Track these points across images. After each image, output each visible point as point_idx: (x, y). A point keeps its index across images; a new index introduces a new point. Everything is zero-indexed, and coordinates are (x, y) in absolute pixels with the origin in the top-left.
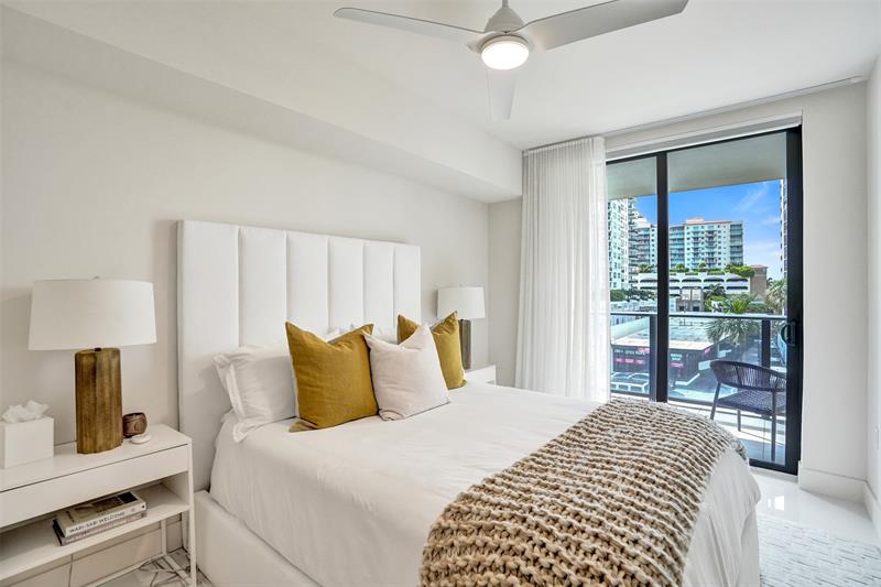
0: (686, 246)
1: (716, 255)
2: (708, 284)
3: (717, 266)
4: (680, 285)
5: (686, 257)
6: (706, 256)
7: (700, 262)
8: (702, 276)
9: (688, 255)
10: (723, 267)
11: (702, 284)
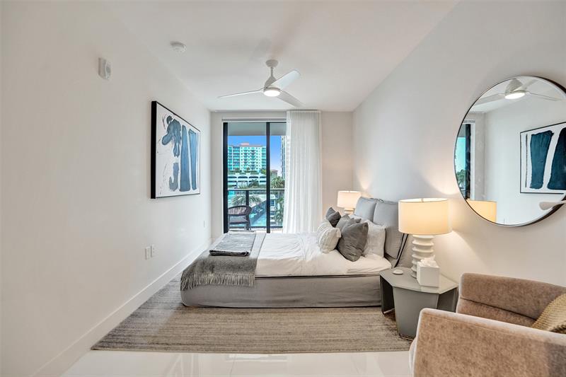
0: (241, 158)
1: (255, 164)
2: (251, 179)
3: (256, 170)
4: (237, 180)
5: (241, 164)
6: (251, 164)
7: (247, 167)
8: (248, 175)
9: (242, 163)
10: (258, 170)
11: (248, 180)
